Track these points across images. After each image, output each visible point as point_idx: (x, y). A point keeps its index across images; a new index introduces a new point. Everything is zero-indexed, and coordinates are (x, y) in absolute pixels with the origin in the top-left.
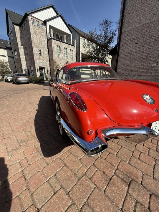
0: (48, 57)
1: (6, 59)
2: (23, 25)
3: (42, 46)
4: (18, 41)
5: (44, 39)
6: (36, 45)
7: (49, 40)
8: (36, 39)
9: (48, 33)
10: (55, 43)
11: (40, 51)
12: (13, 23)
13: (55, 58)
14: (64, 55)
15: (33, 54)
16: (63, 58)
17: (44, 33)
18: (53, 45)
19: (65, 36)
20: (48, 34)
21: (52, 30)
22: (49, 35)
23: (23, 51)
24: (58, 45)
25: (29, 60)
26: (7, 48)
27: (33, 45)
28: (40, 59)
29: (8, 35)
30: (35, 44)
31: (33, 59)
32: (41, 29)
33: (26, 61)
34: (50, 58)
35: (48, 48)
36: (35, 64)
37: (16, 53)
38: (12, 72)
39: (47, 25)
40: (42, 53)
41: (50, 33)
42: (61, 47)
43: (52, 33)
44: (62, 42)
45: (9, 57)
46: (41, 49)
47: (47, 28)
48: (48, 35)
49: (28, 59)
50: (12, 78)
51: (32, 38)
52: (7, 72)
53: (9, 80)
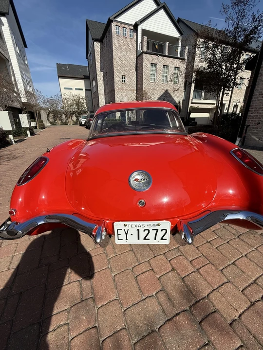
0: (135, 86)
1: (83, 94)
2: (105, 39)
3: (127, 69)
4: (97, 66)
5: (132, 56)
6: (119, 68)
7: (139, 56)
8: (120, 57)
9: (139, 44)
10: (148, 59)
11: (123, 77)
12: (93, 39)
13: (146, 86)
14: (161, 78)
15: (114, 82)
16: (159, 85)
17: (132, 47)
18: (144, 64)
19: (167, 43)
20: (139, 46)
21: (145, 38)
22: (141, 47)
23: (102, 79)
24: (153, 62)
25: (108, 93)
26: (86, 78)
27: (115, 69)
28: (122, 89)
29: (87, 58)
30: (118, 66)
31: (114, 90)
32: (128, 39)
33: (105, 95)
34: (139, 86)
35: (137, 70)
36: (116, 98)
37: (94, 83)
38: (89, 112)
39: (139, 30)
40: (127, 79)
41: (142, 42)
42: (158, 66)
43: (145, 43)
44: (161, 55)
45: (86, 90)
46: (126, 73)
47: (139, 36)
48: (138, 48)
49: (107, 91)
50: (85, 120)
51: (114, 57)
52: (82, 112)
53: (83, 123)
